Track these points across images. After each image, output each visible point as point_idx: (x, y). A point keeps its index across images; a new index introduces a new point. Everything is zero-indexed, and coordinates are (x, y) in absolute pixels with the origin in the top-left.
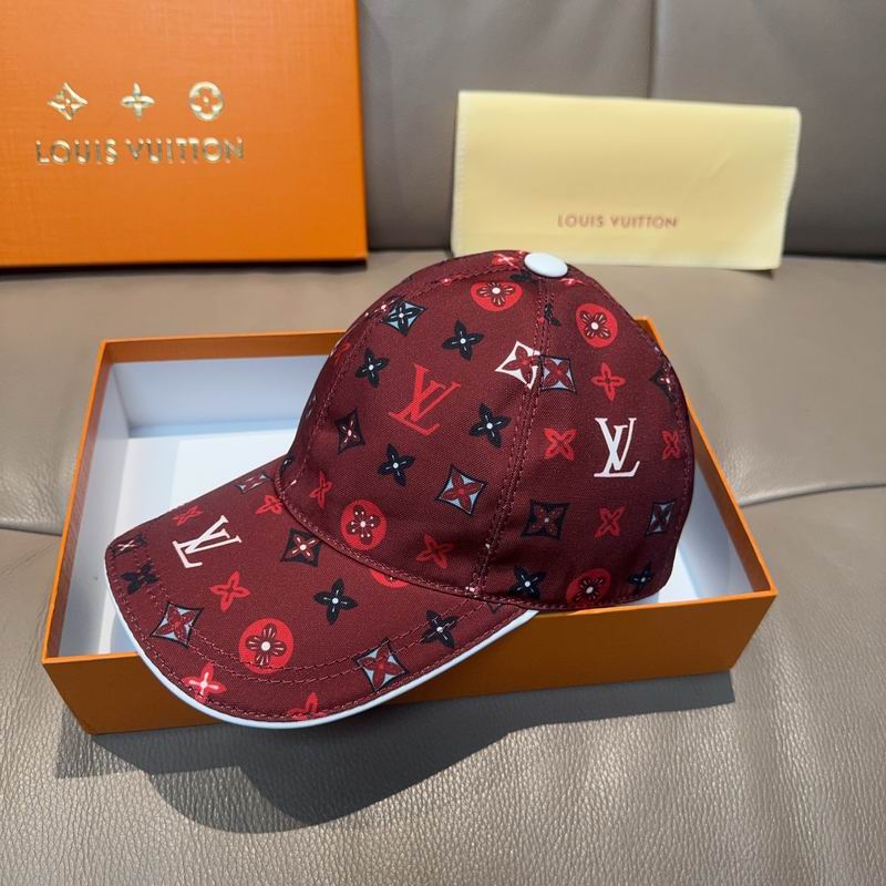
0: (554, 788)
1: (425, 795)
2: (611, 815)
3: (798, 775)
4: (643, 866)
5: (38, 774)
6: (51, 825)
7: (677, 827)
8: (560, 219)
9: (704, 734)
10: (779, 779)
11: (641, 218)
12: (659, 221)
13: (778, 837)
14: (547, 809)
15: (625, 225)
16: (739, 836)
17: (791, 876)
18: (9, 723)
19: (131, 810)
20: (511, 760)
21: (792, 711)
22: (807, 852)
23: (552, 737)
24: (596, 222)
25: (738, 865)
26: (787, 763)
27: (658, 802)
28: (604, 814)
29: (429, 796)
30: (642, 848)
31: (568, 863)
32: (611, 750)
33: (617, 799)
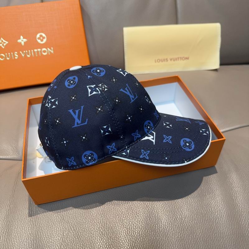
0: (169, 218)
1: (131, 223)
2: (187, 225)
3: (241, 209)
4: (198, 239)
5: (17, 227)
6: (22, 241)
7: (207, 227)
8: (155, 61)
9: (212, 200)
10: (236, 211)
11: (178, 58)
12: (184, 59)
13: (237, 227)
14: (167, 224)
15: (174, 61)
16: (226, 228)
17: (242, 239)
18: (7, 213)
19: (44, 234)
20: (155, 211)
21: (237, 191)
22: (247, 232)
23: (167, 203)
24: (166, 60)
25: (226, 237)
26: (238, 206)
27: (200, 220)
28: (185, 225)
29: (132, 223)
30: (197, 234)
31: (175, 240)
32: (185, 206)
33: (188, 220)
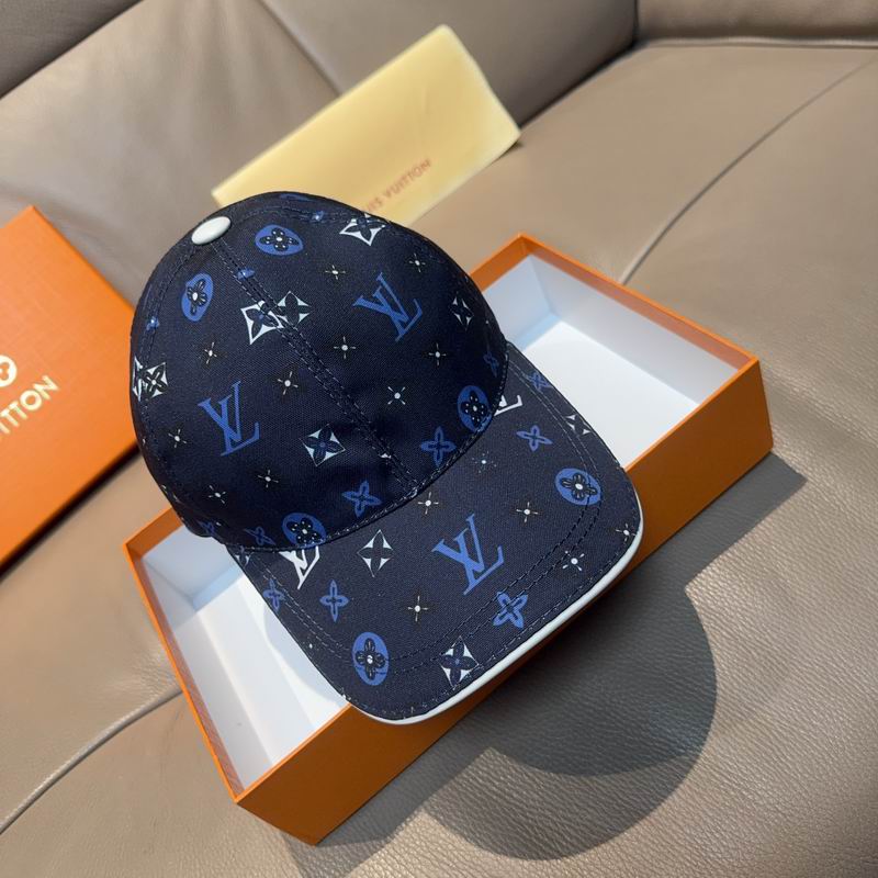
11: (404, 178)
12: (418, 170)
15: (397, 191)
24: (377, 205)
